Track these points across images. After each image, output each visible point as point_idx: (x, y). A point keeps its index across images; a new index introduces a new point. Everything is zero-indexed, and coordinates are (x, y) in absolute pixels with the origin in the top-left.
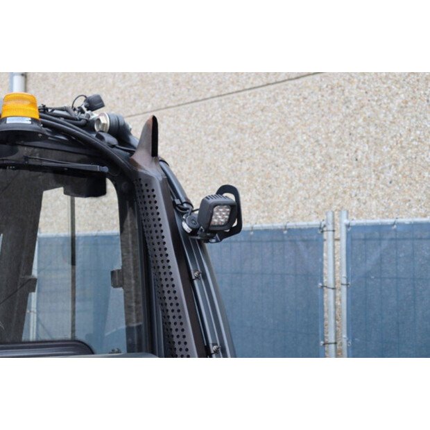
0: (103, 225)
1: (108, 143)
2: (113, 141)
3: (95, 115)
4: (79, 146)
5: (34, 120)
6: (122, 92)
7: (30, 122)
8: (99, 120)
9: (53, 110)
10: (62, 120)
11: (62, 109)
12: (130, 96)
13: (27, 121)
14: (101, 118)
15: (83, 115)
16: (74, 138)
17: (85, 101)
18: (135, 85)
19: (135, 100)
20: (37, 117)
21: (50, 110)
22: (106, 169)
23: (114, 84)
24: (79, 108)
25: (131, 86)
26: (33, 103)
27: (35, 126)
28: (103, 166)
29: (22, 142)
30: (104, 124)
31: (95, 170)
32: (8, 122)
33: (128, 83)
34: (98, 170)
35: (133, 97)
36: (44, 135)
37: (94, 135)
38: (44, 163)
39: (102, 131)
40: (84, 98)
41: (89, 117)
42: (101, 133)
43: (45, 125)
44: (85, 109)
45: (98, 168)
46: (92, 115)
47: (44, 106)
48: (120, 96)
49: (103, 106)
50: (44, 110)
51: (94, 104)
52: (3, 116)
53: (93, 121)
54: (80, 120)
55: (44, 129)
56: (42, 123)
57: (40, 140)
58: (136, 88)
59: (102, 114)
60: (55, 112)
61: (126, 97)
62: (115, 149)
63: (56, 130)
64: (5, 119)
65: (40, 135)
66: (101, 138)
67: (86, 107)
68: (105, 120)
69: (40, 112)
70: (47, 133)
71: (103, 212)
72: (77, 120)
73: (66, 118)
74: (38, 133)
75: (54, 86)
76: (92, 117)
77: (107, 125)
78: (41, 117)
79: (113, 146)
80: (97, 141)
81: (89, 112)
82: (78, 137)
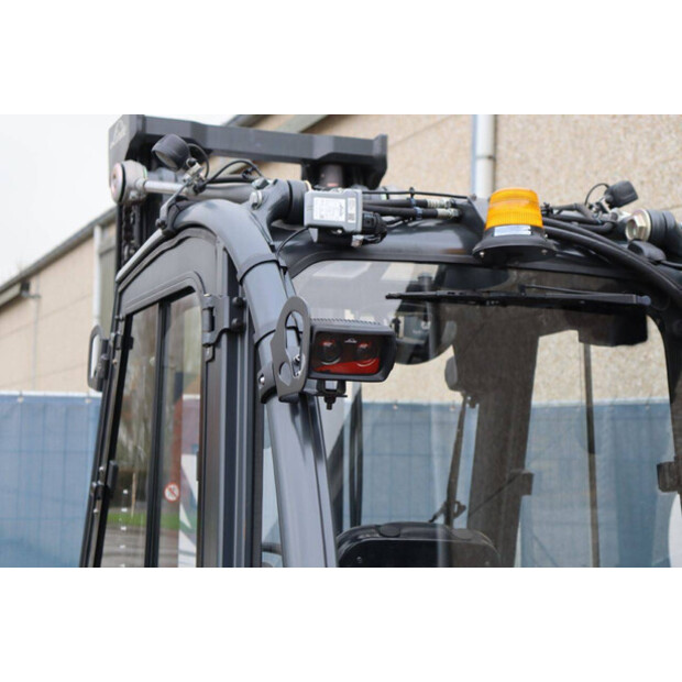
0: (620, 388)
1: (650, 258)
2: (658, 254)
3: (625, 213)
4: (603, 265)
5: (535, 229)
6: (649, 173)
7: (530, 233)
8: (632, 222)
9: (561, 210)
10: (575, 225)
11: (570, 208)
12: (663, 178)
13: (525, 231)
14: (636, 219)
15: (605, 215)
16: (593, 253)
17: (606, 193)
18: (673, 159)
19: (671, 183)
20: (539, 223)
21: (555, 212)
22: (646, 300)
23: (635, 160)
24: (598, 204)
25: (664, 162)
26: (533, 203)
27: (537, 237)
28: (642, 295)
29: (516, 263)
30: (641, 228)
31: (630, 302)
32: (496, 234)
33: (659, 158)
34: (635, 302)
35: (667, 178)
36: (550, 250)
37: (626, 246)
38: (550, 295)
39: (639, 240)
40: (604, 188)
41: (615, 216)
42: (637, 243)
43: (551, 236)
44: (606, 206)
45: (634, 299)
46: (621, 214)
47: (547, 206)
48: (645, 179)
49: (634, 198)
50: (547, 211)
51: (620, 196)
52: (488, 226)
53: (623, 224)
54: (603, 223)
55: (551, 241)
56: (547, 232)
57: (543, 258)
58: (673, 164)
59: (637, 212)
60: (565, 213)
61: (656, 180)
62: (660, 267)
63: (566, 242)
64: (492, 229)
65: (544, 251)
66: (638, 250)
67: (607, 202)
68: (643, 222)
69: (543, 215)
70: (554, 248)
71: (619, 367)
72: (597, 224)
73: (580, 221)
74: (542, 248)
75: (538, 171)
76: (620, 218)
77: (646, 228)
78: (545, 223)
79: (658, 263)
80: (631, 256)
81: (615, 210)
82: (600, 251)
